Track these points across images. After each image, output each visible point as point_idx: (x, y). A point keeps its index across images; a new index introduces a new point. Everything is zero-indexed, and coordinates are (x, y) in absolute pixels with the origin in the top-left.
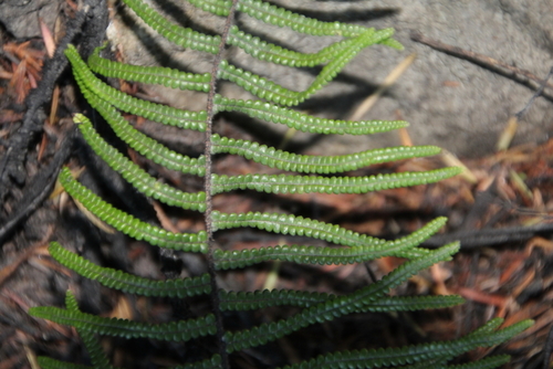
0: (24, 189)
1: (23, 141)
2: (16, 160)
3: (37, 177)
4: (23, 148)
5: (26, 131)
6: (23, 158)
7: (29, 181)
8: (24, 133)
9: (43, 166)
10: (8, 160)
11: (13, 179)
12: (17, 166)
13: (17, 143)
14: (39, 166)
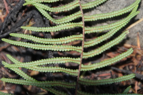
0: (15, 23)
1: (18, 8)
2: (14, 13)
3: (20, 21)
4: (17, 10)
5: (19, 5)
6: (17, 13)
7: (18, 21)
8: (19, 6)
9: (23, 18)
10: (12, 12)
11: (12, 19)
12: (14, 15)
13: (16, 8)
14: (22, 18)
